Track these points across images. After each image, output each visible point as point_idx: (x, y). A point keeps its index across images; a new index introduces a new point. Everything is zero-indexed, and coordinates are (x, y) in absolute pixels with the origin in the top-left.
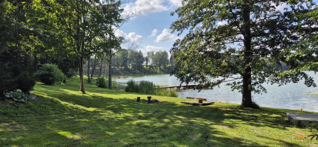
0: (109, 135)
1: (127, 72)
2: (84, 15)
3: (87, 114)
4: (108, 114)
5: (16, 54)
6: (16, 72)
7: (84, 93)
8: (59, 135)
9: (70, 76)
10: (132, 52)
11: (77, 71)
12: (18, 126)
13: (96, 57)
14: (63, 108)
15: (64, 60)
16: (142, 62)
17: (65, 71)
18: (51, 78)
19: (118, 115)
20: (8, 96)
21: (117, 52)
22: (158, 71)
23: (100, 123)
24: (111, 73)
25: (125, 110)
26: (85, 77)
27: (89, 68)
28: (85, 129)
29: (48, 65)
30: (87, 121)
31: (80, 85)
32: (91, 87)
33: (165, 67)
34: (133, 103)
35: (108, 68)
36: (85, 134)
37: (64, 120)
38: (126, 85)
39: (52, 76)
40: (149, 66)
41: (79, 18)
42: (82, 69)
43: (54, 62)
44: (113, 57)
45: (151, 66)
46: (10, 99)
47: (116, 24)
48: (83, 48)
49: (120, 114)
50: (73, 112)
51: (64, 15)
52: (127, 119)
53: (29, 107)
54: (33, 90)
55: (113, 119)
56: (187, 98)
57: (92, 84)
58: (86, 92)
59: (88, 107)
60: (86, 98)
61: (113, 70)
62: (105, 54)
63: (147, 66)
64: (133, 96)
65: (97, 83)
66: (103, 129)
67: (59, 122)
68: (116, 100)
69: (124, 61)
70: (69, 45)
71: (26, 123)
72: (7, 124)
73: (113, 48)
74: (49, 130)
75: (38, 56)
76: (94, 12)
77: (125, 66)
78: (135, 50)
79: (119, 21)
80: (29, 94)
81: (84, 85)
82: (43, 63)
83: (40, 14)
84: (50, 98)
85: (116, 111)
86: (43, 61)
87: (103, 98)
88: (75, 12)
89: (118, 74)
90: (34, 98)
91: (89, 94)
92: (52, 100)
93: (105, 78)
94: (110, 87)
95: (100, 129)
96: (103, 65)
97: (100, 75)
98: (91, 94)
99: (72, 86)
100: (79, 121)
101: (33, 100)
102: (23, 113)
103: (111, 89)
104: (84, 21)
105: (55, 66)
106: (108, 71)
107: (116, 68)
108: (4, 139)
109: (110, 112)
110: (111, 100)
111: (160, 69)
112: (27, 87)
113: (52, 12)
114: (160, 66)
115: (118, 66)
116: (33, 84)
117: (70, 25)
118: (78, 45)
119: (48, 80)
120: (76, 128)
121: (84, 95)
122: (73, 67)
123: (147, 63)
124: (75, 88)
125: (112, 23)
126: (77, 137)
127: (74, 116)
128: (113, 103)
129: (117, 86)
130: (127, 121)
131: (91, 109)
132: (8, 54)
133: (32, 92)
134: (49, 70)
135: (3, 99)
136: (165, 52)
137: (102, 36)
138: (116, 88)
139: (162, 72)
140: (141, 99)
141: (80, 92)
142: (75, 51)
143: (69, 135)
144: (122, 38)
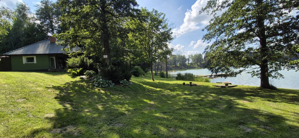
0: (168, 103)
1: (177, 68)
2: (152, 39)
3: (156, 92)
4: (167, 92)
5: (122, 62)
6: (123, 71)
7: (154, 81)
8: (144, 101)
9: (146, 72)
10: (179, 56)
11: (149, 69)
12: (127, 97)
13: (158, 61)
14: (144, 89)
15: (143, 64)
16: (186, 61)
17: (144, 70)
18: (138, 74)
19: (173, 93)
20: (121, 83)
21: (170, 57)
22: (196, 66)
23: (163, 97)
24: (168, 69)
25: (176, 90)
26: (154, 72)
27: (155, 67)
28: (156, 99)
29: (136, 66)
30: (156, 95)
31: (152, 76)
32: (157, 78)
33: (201, 64)
34: (181, 86)
35: (165, 66)
36: (156, 102)
37: (146, 94)
38: (176, 76)
39: (138, 72)
40: (190, 63)
41: (150, 41)
42: (152, 68)
43: (139, 65)
44: (168, 60)
45: (191, 64)
46: (122, 84)
47: (169, 41)
48: (152, 56)
49: (174, 92)
50: (149, 90)
51: (142, 41)
52: (178, 95)
53: (130, 88)
54: (131, 79)
55: (170, 94)
56: (217, 83)
57: (157, 76)
58: (155, 80)
59: (156, 88)
60: (155, 83)
61: (168, 68)
62: (164, 58)
63: (189, 63)
64: (181, 82)
65: (160, 75)
66: (165, 99)
67: (143, 95)
68: (171, 85)
69: (175, 62)
70: (145, 56)
71: (129, 95)
72: (122, 95)
73: (168, 55)
74: (139, 99)
75: (132, 63)
76: (157, 36)
77: (175, 65)
78: (180, 55)
79: (171, 39)
80: (129, 81)
81: (154, 76)
82: (133, 66)
83: (132, 42)
84: (138, 83)
85: (171, 90)
86: (134, 65)
87: (164, 84)
88: (147, 38)
89: (171, 69)
90: (131, 83)
91: (157, 81)
92: (139, 84)
93: (164, 72)
94: (167, 77)
95: (163, 99)
96: (163, 65)
97: (161, 71)
98: (158, 81)
99: (148, 77)
100: (152, 95)
101: (131, 84)
102: (127, 90)
103: (168, 78)
104: (152, 42)
105: (139, 67)
106: (166, 68)
107: (170, 66)
108: (122, 102)
109: (169, 91)
110: (168, 84)
111: (198, 65)
112: (128, 78)
113: (137, 40)
114: (197, 63)
115: (171, 65)
116: (130, 77)
117: (145, 45)
118: (149, 55)
119: (137, 75)
120: (151, 98)
121: (154, 82)
122: (147, 67)
123: (189, 62)
124: (149, 78)
125: (166, 41)
126: (152, 103)
127: (150, 93)
128: (169, 86)
129: (171, 77)
130: (178, 96)
131: (158, 89)
132: (119, 63)
133: (130, 81)
134: (137, 69)
135: (119, 84)
136: (200, 54)
137: (162, 49)
138: (170, 77)
139: (199, 67)
140: (185, 83)
141: (152, 80)
142: (148, 59)
143: (149, 102)
144: (172, 49)
